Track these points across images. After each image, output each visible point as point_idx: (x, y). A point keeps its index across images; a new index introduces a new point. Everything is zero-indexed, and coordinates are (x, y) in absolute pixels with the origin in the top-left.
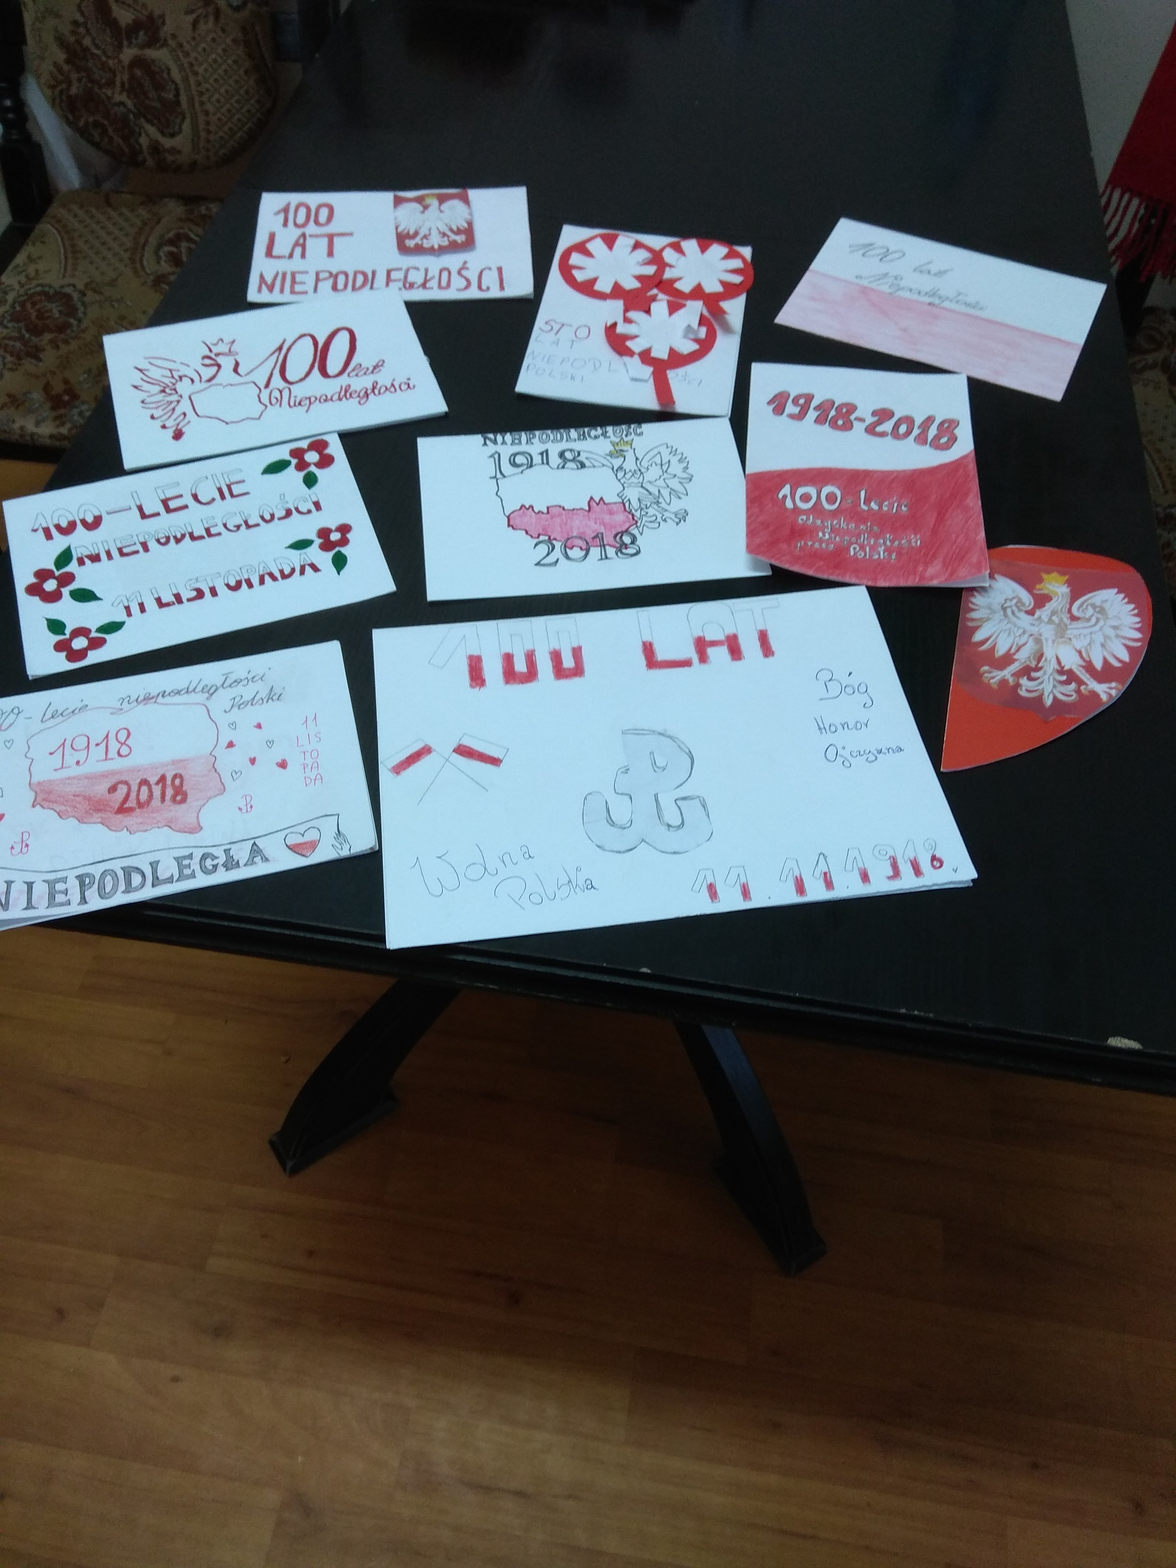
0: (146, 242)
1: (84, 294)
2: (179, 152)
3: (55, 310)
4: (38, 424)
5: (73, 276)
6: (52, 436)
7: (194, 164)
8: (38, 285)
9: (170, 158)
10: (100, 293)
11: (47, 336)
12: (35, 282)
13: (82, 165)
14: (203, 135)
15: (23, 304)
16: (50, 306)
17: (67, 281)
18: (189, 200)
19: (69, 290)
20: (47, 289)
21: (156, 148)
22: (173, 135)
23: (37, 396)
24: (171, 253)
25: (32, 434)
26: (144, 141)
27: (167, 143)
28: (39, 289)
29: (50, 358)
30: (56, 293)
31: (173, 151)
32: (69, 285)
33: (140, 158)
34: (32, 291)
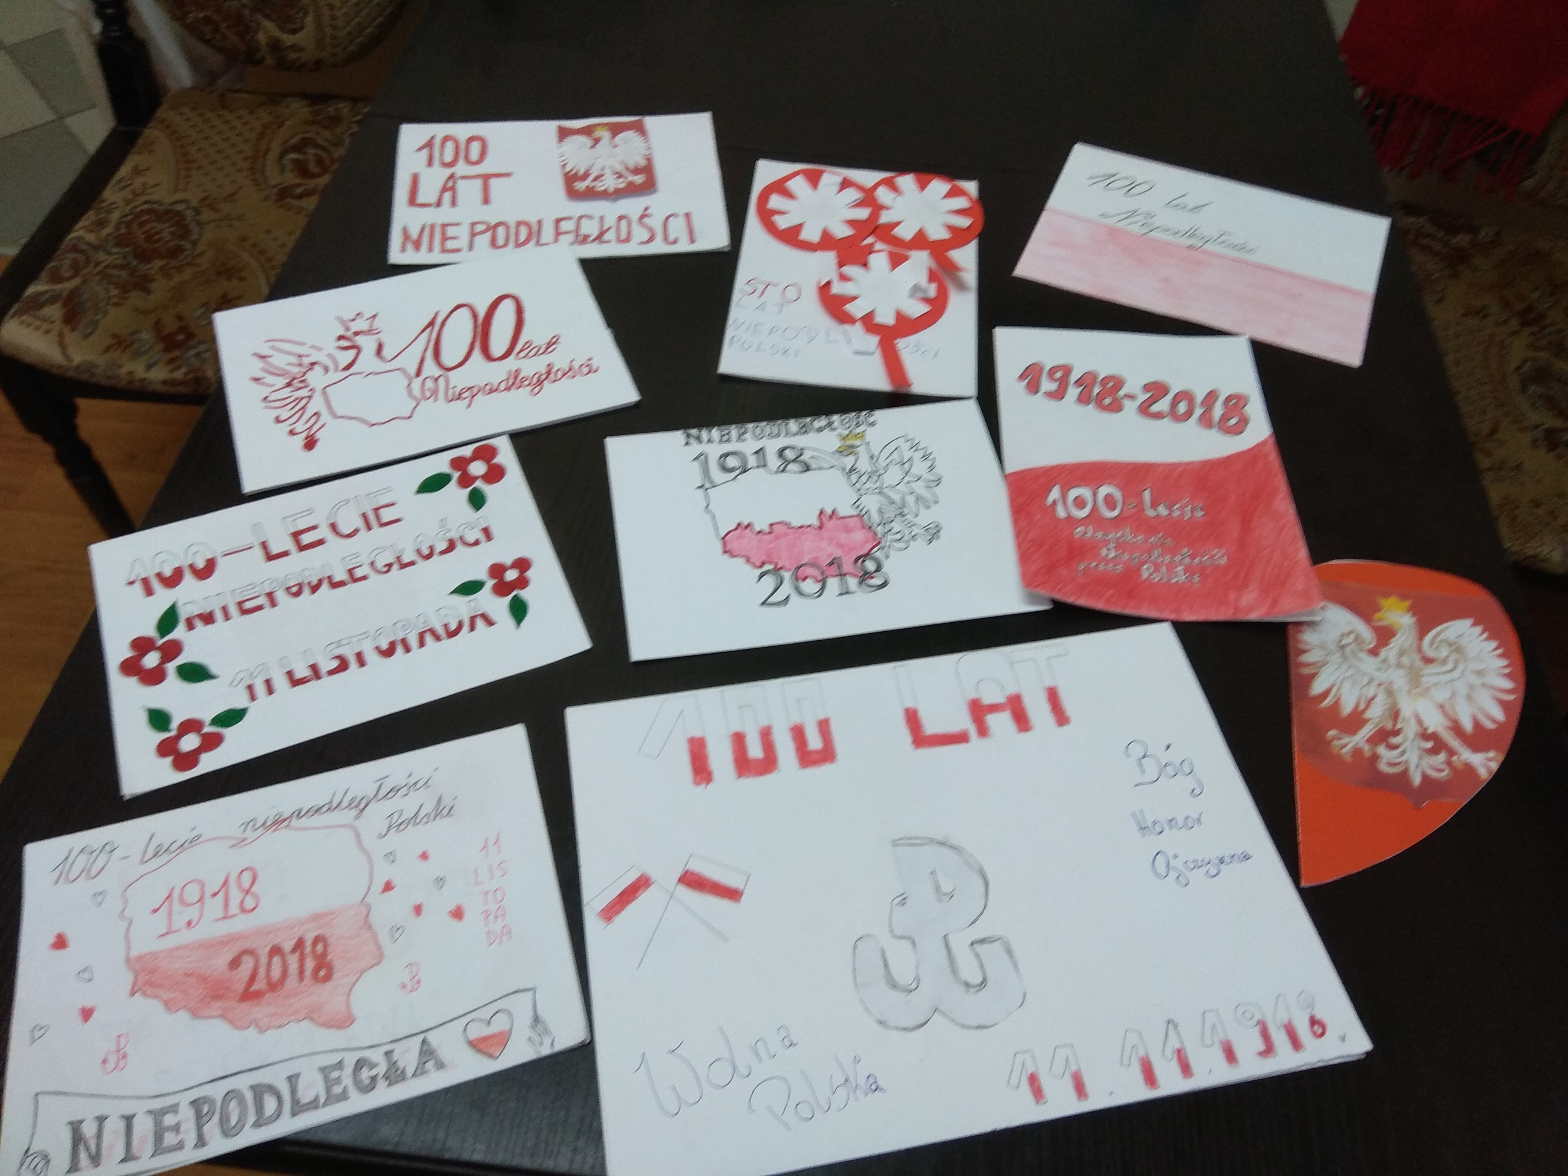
0: (268, 150)
1: (197, 211)
2: (302, 49)
3: (165, 230)
4: (149, 367)
5: (184, 190)
6: (165, 382)
7: (318, 63)
8: (146, 202)
9: (292, 56)
10: (217, 210)
11: (158, 263)
12: (142, 199)
13: (194, 62)
14: (329, 31)
15: (128, 224)
16: (160, 226)
17: (179, 196)
18: (317, 99)
19: (180, 207)
20: (155, 206)
21: (275, 46)
22: (294, 31)
23: (146, 336)
24: (295, 162)
25: (143, 380)
26: (261, 38)
27: (289, 39)
28: (146, 206)
29: (161, 289)
30: (167, 212)
31: (293, 47)
32: (181, 201)
33: (258, 56)
34: (139, 209)
